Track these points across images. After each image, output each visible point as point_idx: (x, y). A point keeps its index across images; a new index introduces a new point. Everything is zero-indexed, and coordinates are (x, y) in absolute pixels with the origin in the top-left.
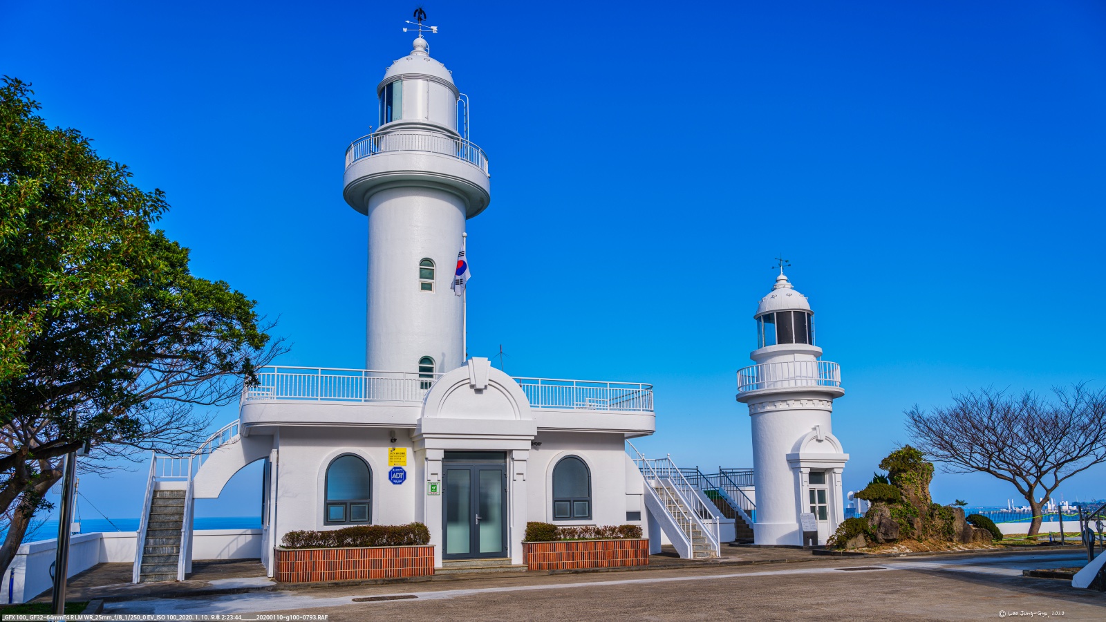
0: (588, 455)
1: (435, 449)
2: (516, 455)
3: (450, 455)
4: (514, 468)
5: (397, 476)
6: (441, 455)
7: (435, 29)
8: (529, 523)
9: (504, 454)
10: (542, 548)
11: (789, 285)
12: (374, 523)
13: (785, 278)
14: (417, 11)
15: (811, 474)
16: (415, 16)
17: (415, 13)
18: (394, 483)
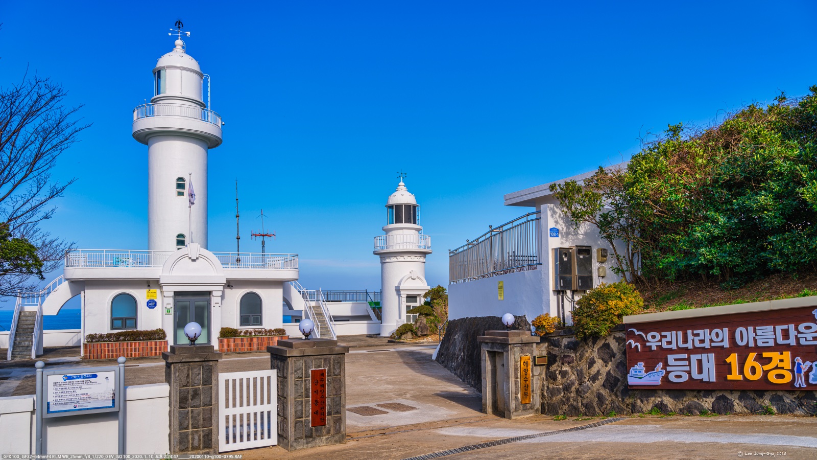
0: (260, 292)
1: (169, 291)
2: (214, 293)
3: (176, 294)
4: (215, 300)
5: (152, 304)
6: (172, 294)
7: (189, 33)
8: (222, 328)
9: (209, 293)
10: (228, 341)
11: (405, 188)
12: (139, 329)
13: (403, 184)
14: (177, 22)
15: (407, 297)
16: (176, 25)
17: (176, 24)
18: (150, 308)
